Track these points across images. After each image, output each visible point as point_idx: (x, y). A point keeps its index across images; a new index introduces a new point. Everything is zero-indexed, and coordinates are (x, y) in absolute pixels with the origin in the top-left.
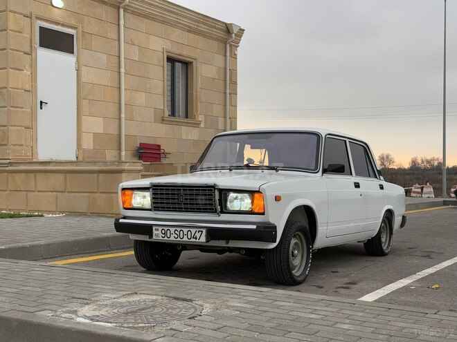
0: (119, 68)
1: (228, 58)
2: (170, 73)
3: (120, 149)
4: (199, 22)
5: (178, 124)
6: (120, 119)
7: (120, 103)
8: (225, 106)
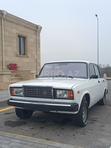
0: (2, 39)
1: (37, 36)
2: (19, 41)
3: (3, 66)
4: (28, 24)
5: (22, 57)
6: (3, 56)
7: (2, 51)
8: (37, 51)
